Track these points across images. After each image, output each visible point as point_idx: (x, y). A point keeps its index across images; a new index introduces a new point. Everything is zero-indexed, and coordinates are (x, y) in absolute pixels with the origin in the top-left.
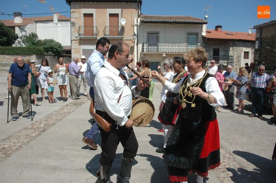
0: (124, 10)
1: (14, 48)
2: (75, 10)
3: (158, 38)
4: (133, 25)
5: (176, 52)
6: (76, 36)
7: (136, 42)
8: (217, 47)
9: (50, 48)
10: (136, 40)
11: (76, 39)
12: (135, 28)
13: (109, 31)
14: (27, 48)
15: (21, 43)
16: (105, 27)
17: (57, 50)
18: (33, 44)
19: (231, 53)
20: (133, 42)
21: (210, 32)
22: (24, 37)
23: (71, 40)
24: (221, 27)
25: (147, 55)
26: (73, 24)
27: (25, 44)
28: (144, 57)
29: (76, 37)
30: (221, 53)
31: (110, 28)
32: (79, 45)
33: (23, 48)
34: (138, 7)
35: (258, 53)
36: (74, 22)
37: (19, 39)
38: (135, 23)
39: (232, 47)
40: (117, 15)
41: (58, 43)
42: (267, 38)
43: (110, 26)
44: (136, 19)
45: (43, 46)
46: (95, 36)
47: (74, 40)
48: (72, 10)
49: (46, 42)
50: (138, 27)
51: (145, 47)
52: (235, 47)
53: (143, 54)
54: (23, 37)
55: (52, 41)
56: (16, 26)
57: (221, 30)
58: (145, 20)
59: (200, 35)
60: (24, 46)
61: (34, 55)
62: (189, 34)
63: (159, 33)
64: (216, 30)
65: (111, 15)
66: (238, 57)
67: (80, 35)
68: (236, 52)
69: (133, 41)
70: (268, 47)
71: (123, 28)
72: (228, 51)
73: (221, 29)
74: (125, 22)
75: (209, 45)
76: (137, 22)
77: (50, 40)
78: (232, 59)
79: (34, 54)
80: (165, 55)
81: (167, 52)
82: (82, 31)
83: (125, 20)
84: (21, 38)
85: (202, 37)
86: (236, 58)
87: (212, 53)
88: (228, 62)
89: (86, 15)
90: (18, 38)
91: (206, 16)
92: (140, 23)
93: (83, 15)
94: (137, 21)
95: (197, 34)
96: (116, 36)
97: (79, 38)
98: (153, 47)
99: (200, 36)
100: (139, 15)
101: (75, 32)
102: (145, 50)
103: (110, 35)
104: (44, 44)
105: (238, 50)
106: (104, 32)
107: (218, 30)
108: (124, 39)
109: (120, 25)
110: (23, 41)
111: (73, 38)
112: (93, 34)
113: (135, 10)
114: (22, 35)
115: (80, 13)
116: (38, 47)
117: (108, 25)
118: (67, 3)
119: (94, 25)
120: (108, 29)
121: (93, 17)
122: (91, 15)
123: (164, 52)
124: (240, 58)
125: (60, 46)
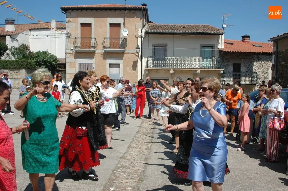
0: (127, 19)
1: (3, 61)
2: (71, 19)
3: (165, 51)
4: (137, 37)
5: (186, 67)
6: (72, 48)
7: (140, 56)
8: (238, 62)
9: (43, 62)
10: (140, 54)
11: (71, 52)
12: (140, 39)
13: (108, 43)
14: (16, 61)
15: (11, 55)
16: (105, 39)
17: (51, 63)
18: (24, 56)
19: (255, 69)
20: (136, 56)
21: (232, 44)
22: (14, 49)
23: (66, 54)
24: (248, 37)
25: (153, 71)
26: (68, 35)
27: (14, 57)
28: (148, 73)
29: (72, 50)
30: (243, 69)
31: (110, 40)
32: (75, 58)
33: (12, 61)
34: (143, 16)
35: (275, 69)
36: (69, 33)
37: (8, 52)
38: (140, 34)
39: (257, 61)
40: (118, 25)
41: (53, 55)
42: (282, 52)
43: (110, 38)
44: (140, 30)
45: (35, 60)
46: (92, 49)
47: (69, 53)
48: (68, 19)
49: (39, 54)
50: (142, 38)
51: (149, 62)
52: (261, 62)
53: (147, 70)
54: (12, 49)
55: (45, 53)
56: (7, 35)
57: (249, 41)
58: (150, 31)
59: (216, 47)
60: (13, 59)
61: (23, 70)
62: (202, 46)
63: (167, 46)
64: (243, 41)
65: (112, 25)
66: (264, 74)
67: (75, 47)
68: (262, 68)
69: (137, 54)
70: (284, 63)
71: (125, 39)
72: (252, 66)
73: (249, 39)
74: (127, 33)
75: (227, 59)
76: (142, 33)
77: (43, 52)
78: (257, 76)
79: (24, 68)
80: (173, 72)
81: (175, 68)
82: (79, 43)
83: (127, 31)
84: (11, 50)
85: (219, 50)
86: (262, 75)
87: (231, 69)
88: (251, 79)
89: (83, 25)
90: (7, 49)
91: (224, 26)
92: (144, 34)
93: (80, 25)
94: (141, 31)
95: (212, 47)
96: (116, 48)
97: (74, 51)
98: (159, 62)
99: (216, 49)
100: (144, 25)
101: (71, 43)
102: (149, 65)
103: (110, 48)
104: (36, 56)
105: (265, 65)
106: (103, 44)
107: (245, 40)
108: (126, 52)
109: (121, 36)
110: (13, 54)
111: (68, 51)
112: (91, 47)
113: (139, 19)
114: (12, 47)
115: (77, 22)
116: (29, 61)
117: (108, 36)
118: (63, 11)
119: (93, 36)
120: (108, 41)
121: (91, 27)
122: (89, 25)
123: (171, 68)
124: (267, 75)
125: (55, 59)
